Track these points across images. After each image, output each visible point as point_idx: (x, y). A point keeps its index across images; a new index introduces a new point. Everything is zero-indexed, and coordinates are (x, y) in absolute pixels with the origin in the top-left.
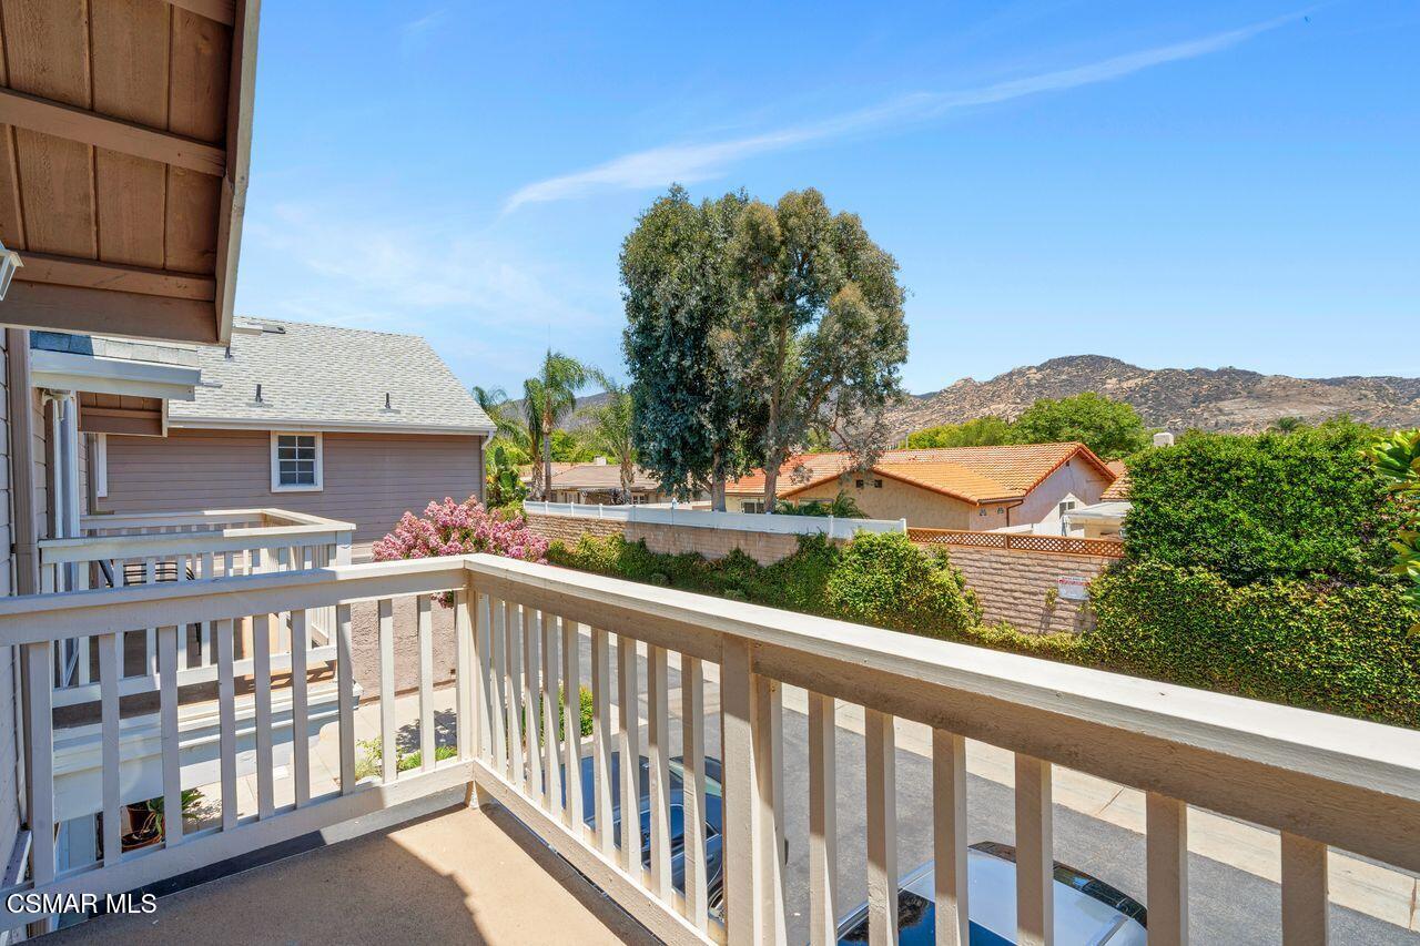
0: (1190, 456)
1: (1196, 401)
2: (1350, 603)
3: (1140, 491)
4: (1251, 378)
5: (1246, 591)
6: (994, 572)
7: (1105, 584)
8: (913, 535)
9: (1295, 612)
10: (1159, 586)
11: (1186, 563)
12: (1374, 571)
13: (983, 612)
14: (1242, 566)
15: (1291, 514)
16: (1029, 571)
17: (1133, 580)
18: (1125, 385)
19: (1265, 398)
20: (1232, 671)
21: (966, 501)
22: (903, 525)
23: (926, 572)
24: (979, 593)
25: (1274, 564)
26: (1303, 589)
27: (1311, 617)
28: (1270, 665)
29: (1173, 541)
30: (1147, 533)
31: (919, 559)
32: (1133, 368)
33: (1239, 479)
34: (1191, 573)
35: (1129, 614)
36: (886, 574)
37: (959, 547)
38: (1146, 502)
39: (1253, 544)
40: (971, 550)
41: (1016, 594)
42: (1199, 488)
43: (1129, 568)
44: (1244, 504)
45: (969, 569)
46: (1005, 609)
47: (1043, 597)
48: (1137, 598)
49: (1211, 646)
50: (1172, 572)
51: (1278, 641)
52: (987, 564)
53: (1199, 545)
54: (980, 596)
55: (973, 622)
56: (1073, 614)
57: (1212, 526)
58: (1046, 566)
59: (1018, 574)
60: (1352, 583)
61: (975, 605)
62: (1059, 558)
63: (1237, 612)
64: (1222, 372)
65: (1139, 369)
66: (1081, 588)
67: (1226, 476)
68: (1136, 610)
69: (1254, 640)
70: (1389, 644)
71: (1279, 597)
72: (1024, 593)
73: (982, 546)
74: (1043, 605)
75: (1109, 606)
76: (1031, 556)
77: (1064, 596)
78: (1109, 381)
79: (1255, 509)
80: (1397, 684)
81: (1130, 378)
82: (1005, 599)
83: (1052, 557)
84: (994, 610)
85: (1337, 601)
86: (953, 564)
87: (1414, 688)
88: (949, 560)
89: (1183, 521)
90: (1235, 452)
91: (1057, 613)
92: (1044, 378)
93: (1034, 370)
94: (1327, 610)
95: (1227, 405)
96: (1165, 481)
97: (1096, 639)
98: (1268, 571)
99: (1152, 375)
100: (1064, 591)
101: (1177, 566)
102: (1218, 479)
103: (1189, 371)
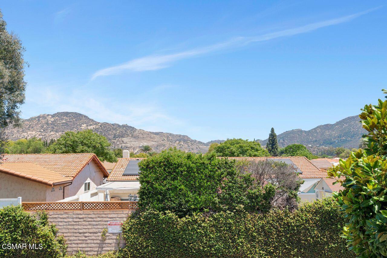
0: (164, 162)
1: (115, 137)
2: (215, 219)
3: (145, 177)
4: (133, 129)
5: (184, 219)
6: (74, 223)
7: (130, 223)
8: (26, 207)
9: (199, 226)
10: (152, 221)
11: (163, 209)
12: (221, 206)
13: (67, 248)
14: (183, 208)
15: (198, 186)
16: (94, 221)
17: (142, 220)
18: (89, 128)
19: (136, 138)
20: (178, 255)
21: (46, 184)
22: (19, 201)
23: (35, 228)
24: (66, 236)
25: (193, 207)
26: (201, 216)
27: (204, 227)
28: (191, 250)
29: (158, 200)
30: (148, 197)
31: (30, 221)
32: (92, 120)
33: (182, 172)
34: (165, 214)
35: (140, 236)
36: (7, 233)
37: (55, 212)
38: (148, 182)
39: (186, 199)
40: (62, 212)
41: (86, 235)
42: (168, 175)
43: (141, 214)
44: (183, 182)
45: (60, 224)
46: (80, 243)
47: (100, 234)
48: (144, 228)
49: (171, 245)
50: (158, 214)
51: (194, 239)
52: (71, 220)
53: (168, 201)
54: (66, 238)
55: (62, 254)
56: (115, 241)
57: (173, 192)
58: (102, 217)
59: (87, 223)
60: (215, 212)
61: (63, 244)
62: (108, 212)
63: (181, 229)
64: (124, 126)
65: (95, 121)
66: (119, 226)
67: (177, 170)
68: (143, 234)
69: (186, 240)
70: (226, 234)
71: (194, 220)
72: (91, 233)
73: (68, 209)
74: (100, 238)
75: (131, 234)
76: (95, 213)
77: (110, 232)
78: (83, 125)
79: (187, 184)
80: (228, 249)
81: (91, 125)
82: (80, 238)
83: (106, 212)
84: (74, 245)
85: (212, 220)
86: (51, 222)
87: (232, 249)
88: (49, 220)
89: (162, 190)
90: (180, 160)
91: (107, 241)
92: (55, 121)
93: (50, 117)
94: (209, 223)
95: (125, 140)
96: (155, 173)
97: (125, 251)
98: (191, 209)
99: (99, 124)
100: (111, 230)
101: (160, 211)
102: (175, 172)
103: (112, 124)
